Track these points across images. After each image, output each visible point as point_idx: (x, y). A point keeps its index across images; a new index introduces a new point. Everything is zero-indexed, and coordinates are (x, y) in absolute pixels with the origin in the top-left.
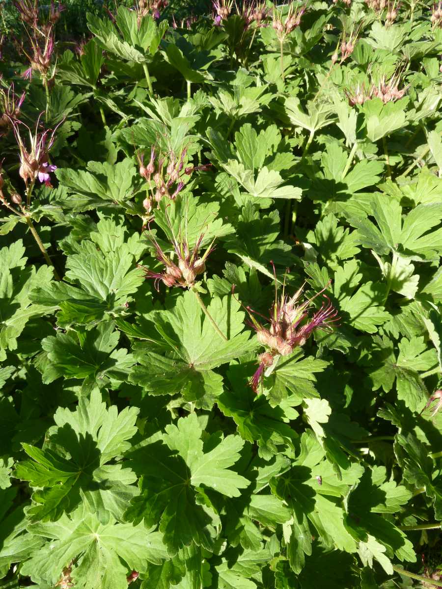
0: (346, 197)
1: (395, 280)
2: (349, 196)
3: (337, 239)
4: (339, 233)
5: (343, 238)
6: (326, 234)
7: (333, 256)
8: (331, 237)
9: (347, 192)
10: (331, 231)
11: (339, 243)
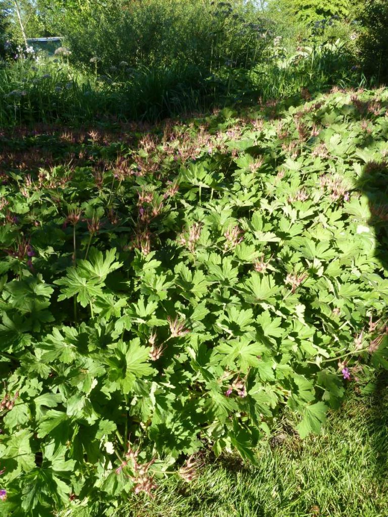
0: (290, 239)
1: (315, 269)
2: (291, 238)
3: (290, 255)
4: (290, 254)
5: (292, 255)
6: (285, 254)
7: (289, 262)
8: (287, 255)
9: (290, 236)
10: (287, 253)
11: (291, 257)
